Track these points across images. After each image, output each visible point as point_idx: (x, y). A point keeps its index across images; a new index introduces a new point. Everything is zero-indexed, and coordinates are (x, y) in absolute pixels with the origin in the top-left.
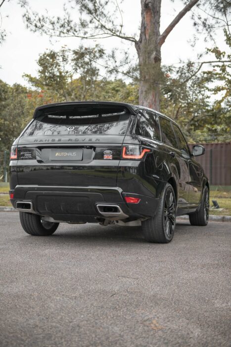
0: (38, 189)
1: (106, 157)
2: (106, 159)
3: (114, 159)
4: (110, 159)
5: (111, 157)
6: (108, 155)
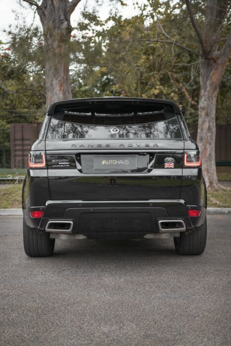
0: (83, 205)
1: (167, 165)
2: (167, 168)
3: (175, 167)
4: (171, 168)
5: (172, 165)
6: (169, 162)
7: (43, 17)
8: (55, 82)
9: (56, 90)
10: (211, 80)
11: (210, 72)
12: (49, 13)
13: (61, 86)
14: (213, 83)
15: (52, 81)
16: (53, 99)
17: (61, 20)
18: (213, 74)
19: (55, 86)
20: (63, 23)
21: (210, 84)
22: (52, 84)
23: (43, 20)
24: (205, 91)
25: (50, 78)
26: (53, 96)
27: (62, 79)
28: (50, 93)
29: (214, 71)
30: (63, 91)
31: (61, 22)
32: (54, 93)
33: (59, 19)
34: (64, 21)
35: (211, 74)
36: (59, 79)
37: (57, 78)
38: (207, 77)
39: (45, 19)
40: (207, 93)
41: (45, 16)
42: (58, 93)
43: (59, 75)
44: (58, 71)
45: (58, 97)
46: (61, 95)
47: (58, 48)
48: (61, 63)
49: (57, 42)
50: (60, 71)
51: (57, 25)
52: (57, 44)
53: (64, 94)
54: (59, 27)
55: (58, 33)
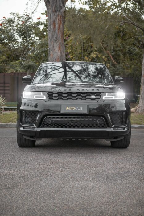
7: (48, 3)
8: (55, 45)
9: (56, 50)
12: (52, 2)
13: (59, 47)
15: (54, 44)
16: (54, 56)
17: (61, 6)
19: (56, 48)
20: (62, 8)
22: (53, 46)
23: (48, 5)
25: (52, 43)
26: (54, 54)
27: (60, 44)
28: (52, 52)
30: (61, 51)
31: (61, 8)
32: (55, 52)
33: (59, 6)
34: (63, 7)
36: (58, 43)
37: (57, 43)
39: (50, 5)
41: (49, 3)
42: (57, 52)
43: (58, 41)
44: (57, 38)
45: (57, 55)
46: (59, 54)
47: (58, 24)
48: (60, 33)
49: (57, 20)
50: (59, 38)
51: (58, 9)
52: (58, 21)
53: (61, 53)
54: (60, 11)
55: (58, 14)
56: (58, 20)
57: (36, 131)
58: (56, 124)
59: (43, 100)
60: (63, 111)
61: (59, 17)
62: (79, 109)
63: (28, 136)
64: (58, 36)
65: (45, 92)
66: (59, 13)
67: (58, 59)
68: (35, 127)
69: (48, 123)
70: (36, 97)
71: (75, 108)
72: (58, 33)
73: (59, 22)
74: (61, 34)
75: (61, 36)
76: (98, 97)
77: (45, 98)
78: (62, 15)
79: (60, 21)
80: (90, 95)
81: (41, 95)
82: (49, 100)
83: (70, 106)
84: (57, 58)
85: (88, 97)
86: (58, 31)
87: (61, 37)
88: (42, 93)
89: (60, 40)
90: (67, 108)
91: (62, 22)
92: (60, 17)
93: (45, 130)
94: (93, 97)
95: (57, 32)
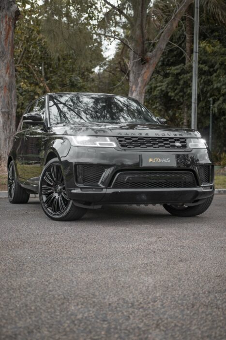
9: (2, 73)
10: (143, 77)
11: (142, 70)
13: (8, 68)
14: (145, 80)
17: (10, 2)
18: (145, 72)
20: (12, 5)
21: (142, 81)
24: (136, 87)
27: (9, 62)
29: (146, 70)
30: (10, 74)
31: (10, 4)
34: (13, 3)
35: (143, 72)
36: (5, 61)
37: (4, 61)
38: (139, 74)
40: (138, 89)
42: (4, 75)
43: (6, 58)
44: (5, 53)
45: (4, 81)
46: (7, 79)
47: (5, 29)
48: (9, 45)
49: (4, 23)
50: (7, 53)
51: (6, 6)
52: (5, 25)
53: (10, 77)
54: (8, 9)
55: (6, 15)
56: (6, 23)
57: (105, 194)
58: (139, 182)
59: (113, 148)
60: (144, 164)
61: (7, 19)
62: (165, 161)
63: (81, 203)
64: (6, 50)
65: (113, 136)
66: (8, 13)
67: (6, 86)
68: (103, 188)
69: (122, 181)
70: (100, 144)
71: (160, 160)
72: (6, 44)
73: (7, 28)
74: (10, 47)
75: (10, 50)
76: (184, 144)
77: (115, 145)
78: (12, 15)
79: (9, 26)
80: (174, 142)
81: (106, 141)
82: (122, 148)
83: (153, 157)
84: (3, 85)
85: (172, 144)
86: (6, 42)
87: (10, 52)
88: (107, 138)
89: (9, 57)
90: (150, 160)
91: (12, 28)
92: (9, 19)
93: (118, 192)
94: (178, 144)
95: (3, 44)
